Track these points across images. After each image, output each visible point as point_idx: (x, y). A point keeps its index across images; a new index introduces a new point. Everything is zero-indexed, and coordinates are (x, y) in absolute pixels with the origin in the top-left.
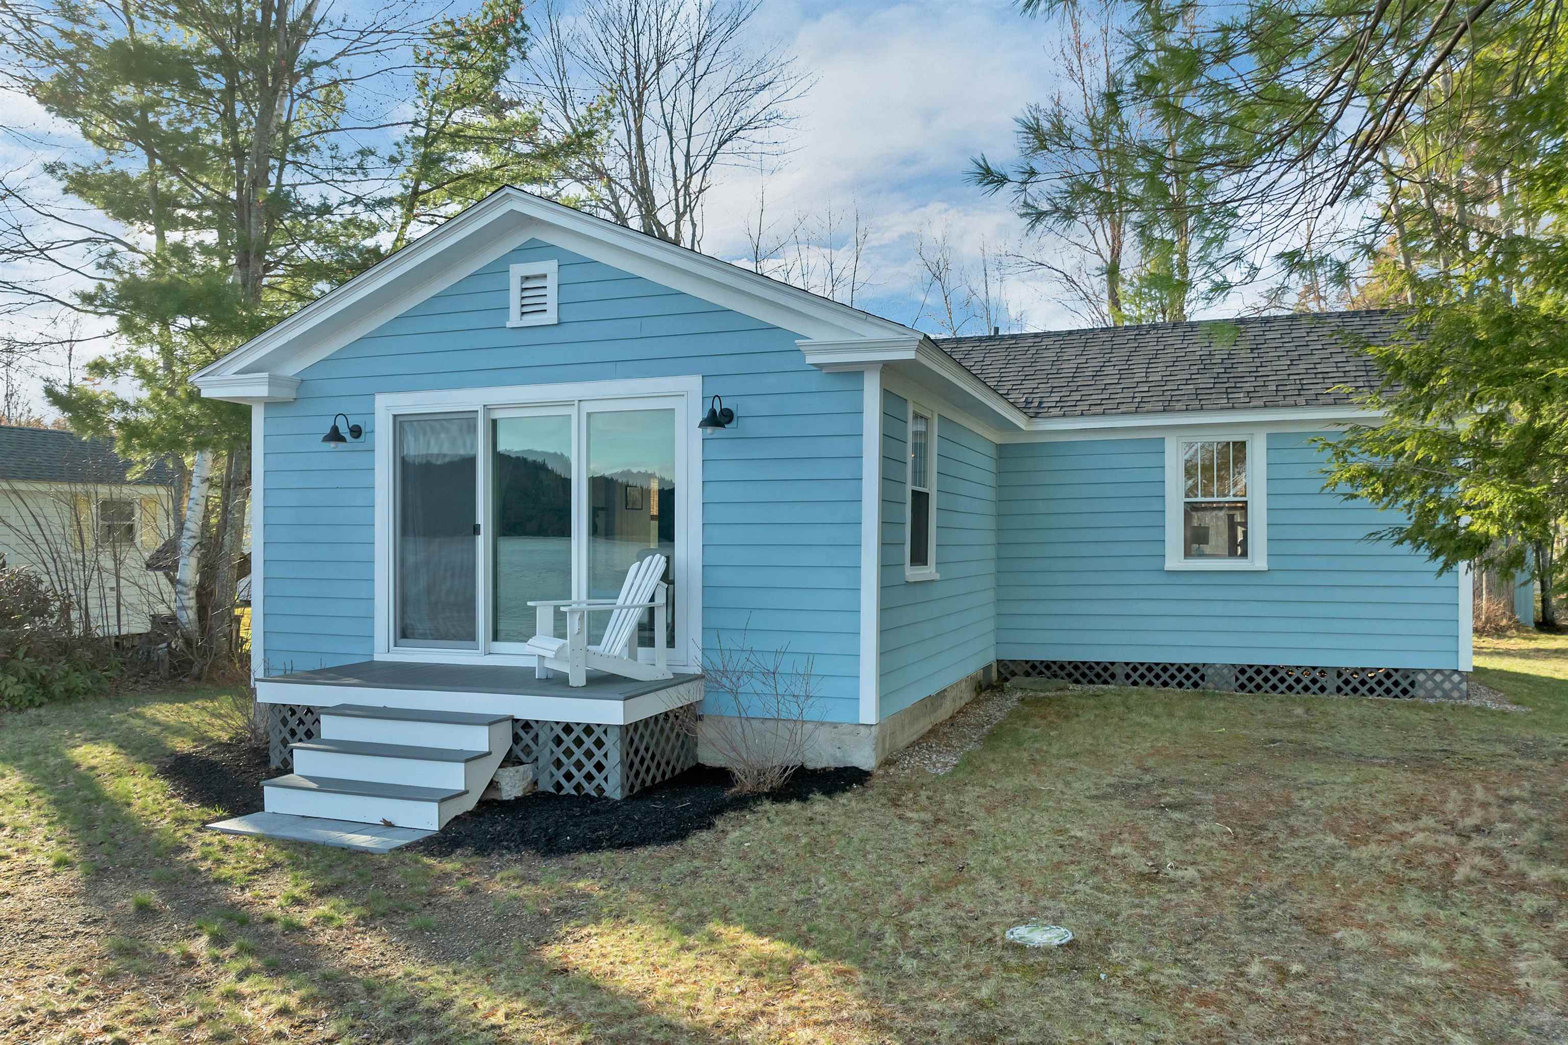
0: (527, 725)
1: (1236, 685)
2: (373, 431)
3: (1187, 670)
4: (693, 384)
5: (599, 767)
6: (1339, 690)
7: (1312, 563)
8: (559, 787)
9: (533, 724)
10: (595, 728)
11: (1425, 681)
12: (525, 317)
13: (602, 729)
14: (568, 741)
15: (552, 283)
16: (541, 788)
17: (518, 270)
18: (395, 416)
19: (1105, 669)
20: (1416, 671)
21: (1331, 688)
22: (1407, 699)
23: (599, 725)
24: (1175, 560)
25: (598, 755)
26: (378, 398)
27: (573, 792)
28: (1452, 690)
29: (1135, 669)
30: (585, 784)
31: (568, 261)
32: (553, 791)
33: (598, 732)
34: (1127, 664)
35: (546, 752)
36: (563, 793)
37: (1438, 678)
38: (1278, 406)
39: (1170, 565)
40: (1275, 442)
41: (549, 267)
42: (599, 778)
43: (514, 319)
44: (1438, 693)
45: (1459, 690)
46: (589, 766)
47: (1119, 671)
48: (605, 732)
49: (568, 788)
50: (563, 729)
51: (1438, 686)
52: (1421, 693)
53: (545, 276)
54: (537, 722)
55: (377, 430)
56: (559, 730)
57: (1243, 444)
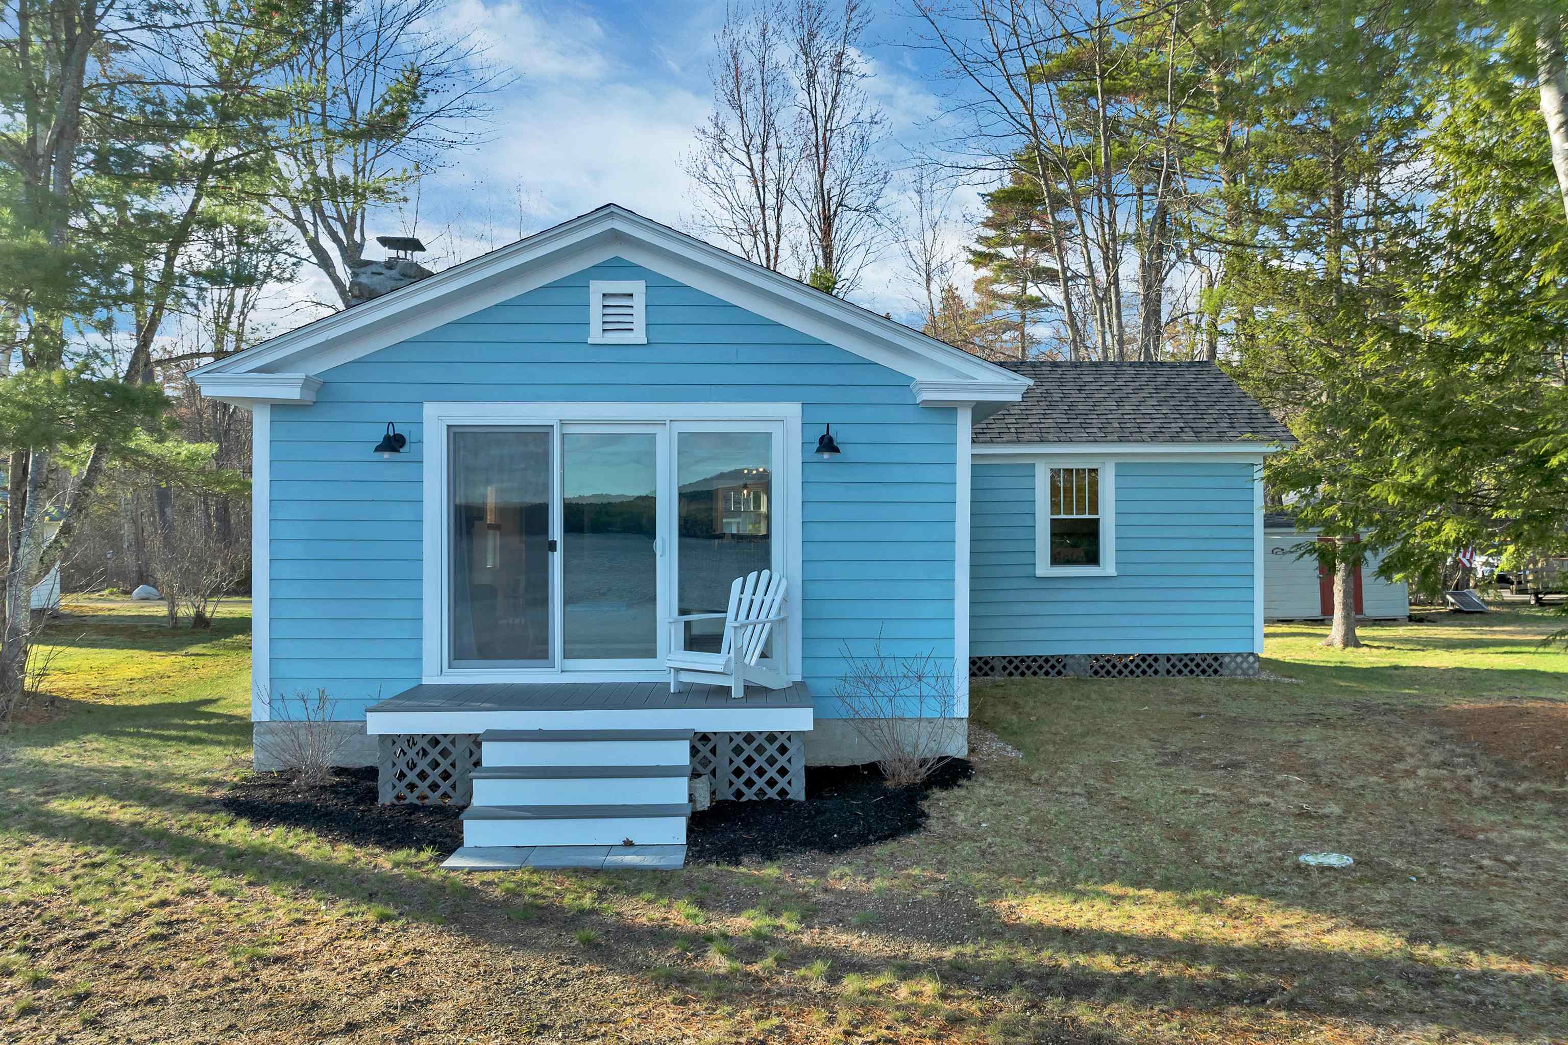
0: (705, 737)
1: (1091, 672)
2: (421, 442)
3: (1053, 661)
4: (792, 411)
5: (783, 772)
6: (1168, 672)
7: (1142, 569)
8: (739, 794)
9: (711, 737)
10: (778, 736)
11: (1230, 662)
12: (607, 334)
13: (786, 736)
14: (749, 750)
15: (639, 303)
16: (719, 797)
17: (598, 288)
18: (449, 426)
19: (986, 663)
20: (1224, 655)
21: (1162, 671)
22: (1217, 677)
23: (782, 733)
24: (1044, 567)
25: (782, 761)
26: (426, 405)
27: (755, 798)
28: (1248, 668)
29: (1010, 662)
30: (767, 789)
31: (656, 283)
32: (733, 798)
33: (782, 740)
34: (1004, 658)
35: (723, 762)
36: (744, 799)
37: (1239, 659)
38: (1129, 441)
39: (1040, 572)
40: (1122, 470)
41: (637, 287)
42: (782, 783)
43: (596, 335)
44: (1239, 672)
45: (1253, 668)
46: (772, 772)
47: (998, 665)
48: (789, 739)
49: (750, 794)
50: (744, 739)
51: (1239, 666)
52: (1227, 672)
53: (631, 295)
54: (715, 733)
55: (425, 440)
56: (739, 740)
57: (1095, 471)
